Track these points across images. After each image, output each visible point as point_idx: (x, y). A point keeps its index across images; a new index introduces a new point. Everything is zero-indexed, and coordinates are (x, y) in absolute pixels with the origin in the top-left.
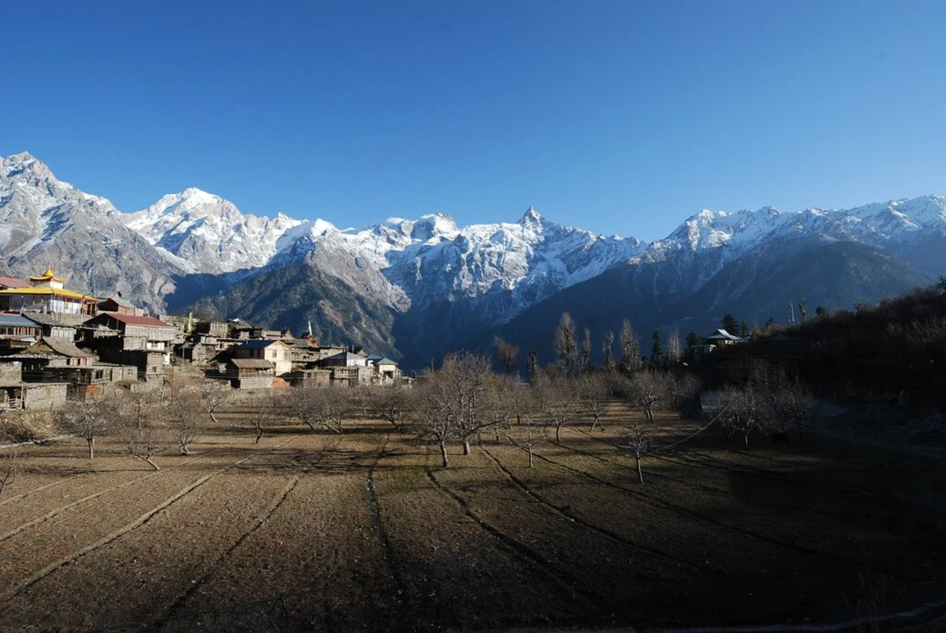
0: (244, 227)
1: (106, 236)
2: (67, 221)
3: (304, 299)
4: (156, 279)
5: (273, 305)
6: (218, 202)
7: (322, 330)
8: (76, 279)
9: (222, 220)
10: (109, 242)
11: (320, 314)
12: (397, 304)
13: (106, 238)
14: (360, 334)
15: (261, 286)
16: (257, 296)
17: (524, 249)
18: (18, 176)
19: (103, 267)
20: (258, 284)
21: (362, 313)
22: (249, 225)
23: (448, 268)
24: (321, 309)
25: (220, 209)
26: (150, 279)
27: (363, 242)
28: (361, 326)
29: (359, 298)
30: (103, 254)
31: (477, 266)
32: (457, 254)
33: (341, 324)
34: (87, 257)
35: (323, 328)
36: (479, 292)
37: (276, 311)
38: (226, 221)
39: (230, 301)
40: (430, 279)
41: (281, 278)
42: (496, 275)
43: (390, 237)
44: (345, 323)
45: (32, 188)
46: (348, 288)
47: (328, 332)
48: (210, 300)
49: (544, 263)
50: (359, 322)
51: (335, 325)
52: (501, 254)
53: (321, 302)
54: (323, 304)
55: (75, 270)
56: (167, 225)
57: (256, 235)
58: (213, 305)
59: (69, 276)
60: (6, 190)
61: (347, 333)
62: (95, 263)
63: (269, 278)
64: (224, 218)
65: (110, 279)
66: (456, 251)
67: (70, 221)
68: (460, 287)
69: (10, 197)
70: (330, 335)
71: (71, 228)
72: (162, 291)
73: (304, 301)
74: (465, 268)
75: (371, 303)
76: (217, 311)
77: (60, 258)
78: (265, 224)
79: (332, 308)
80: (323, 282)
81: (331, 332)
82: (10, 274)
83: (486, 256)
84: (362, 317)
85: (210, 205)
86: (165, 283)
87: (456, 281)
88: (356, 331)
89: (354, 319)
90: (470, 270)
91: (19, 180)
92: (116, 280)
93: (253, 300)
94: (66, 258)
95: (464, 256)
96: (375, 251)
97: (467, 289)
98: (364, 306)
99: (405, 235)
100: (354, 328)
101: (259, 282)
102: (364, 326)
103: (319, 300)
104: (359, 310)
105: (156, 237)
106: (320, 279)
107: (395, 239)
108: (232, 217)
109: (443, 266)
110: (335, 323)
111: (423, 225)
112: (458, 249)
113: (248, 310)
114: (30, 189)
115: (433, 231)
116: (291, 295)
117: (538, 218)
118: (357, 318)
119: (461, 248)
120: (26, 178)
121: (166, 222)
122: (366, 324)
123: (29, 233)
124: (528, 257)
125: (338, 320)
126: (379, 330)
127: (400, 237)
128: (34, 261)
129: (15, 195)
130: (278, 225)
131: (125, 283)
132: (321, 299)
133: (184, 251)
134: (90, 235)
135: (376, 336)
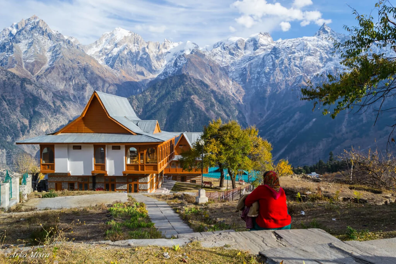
0: (146, 49)
1: (79, 61)
2: (59, 54)
3: (183, 95)
4: (105, 84)
5: (167, 99)
6: (132, 35)
7: (193, 113)
8: (67, 86)
9: (134, 46)
10: (80, 64)
11: (192, 103)
12: (235, 93)
13: (79, 62)
14: (214, 115)
15: (160, 88)
16: (158, 94)
17: (318, 53)
18: (34, 30)
19: (79, 79)
20: (158, 87)
21: (215, 102)
22: (149, 47)
23: (267, 70)
24: (193, 100)
25: (133, 39)
26: (102, 84)
27: (215, 55)
28: (215, 110)
29: (213, 92)
30: (78, 71)
31: (286, 67)
32: (273, 60)
33: (204, 109)
34: (71, 74)
35: (194, 112)
36: (287, 85)
37: (169, 102)
38: (137, 46)
39: (144, 97)
40: (256, 77)
41: (170, 83)
42: (298, 72)
43: (231, 51)
44: (206, 108)
45: (41, 36)
46: (207, 86)
47: (197, 114)
48: (134, 97)
49: (332, 62)
50: (213, 108)
51: (201, 110)
52: (302, 58)
53: (192, 96)
54: (193, 98)
55: (66, 80)
56: (106, 51)
57: (153, 53)
58: (136, 100)
59: (64, 85)
60: (30, 39)
61: (207, 114)
62: (75, 77)
63: (163, 83)
64: (136, 44)
65: (83, 85)
66: (272, 58)
67: (61, 54)
68: (274, 82)
69: (32, 43)
70: (198, 116)
71: (62, 58)
72: (108, 90)
73: (183, 96)
74: (278, 69)
75: (220, 94)
76: (139, 104)
77: (59, 75)
78: (158, 47)
79: (198, 100)
80: (193, 84)
81: (198, 114)
82: (38, 85)
83: (292, 60)
84: (215, 104)
85: (128, 37)
86: (109, 86)
87: (272, 78)
88: (212, 113)
89: (210, 106)
90: (281, 70)
91: (34, 32)
92: (86, 86)
93: (156, 96)
94: (61, 75)
95: (277, 61)
96: (222, 60)
97: (279, 83)
98: (216, 98)
99: (240, 49)
100: (211, 111)
101: (159, 85)
102: (216, 110)
103: (191, 95)
104: (213, 100)
105: (101, 58)
106: (191, 83)
107: (234, 52)
108: (139, 44)
109: (264, 68)
110: (200, 109)
111: (251, 41)
112: (273, 56)
113: (155, 103)
114: (40, 37)
115: (258, 45)
116: (176, 93)
117: (329, 31)
118: (212, 105)
119: (275, 56)
120: (38, 31)
121: (106, 49)
122: (218, 108)
123: (43, 62)
124: (321, 59)
125: (202, 107)
126: (225, 111)
127: (237, 50)
128: (47, 77)
129: (34, 41)
130: (165, 46)
131: (90, 87)
132: (193, 94)
133: (117, 66)
134: (71, 61)
135: (223, 116)
